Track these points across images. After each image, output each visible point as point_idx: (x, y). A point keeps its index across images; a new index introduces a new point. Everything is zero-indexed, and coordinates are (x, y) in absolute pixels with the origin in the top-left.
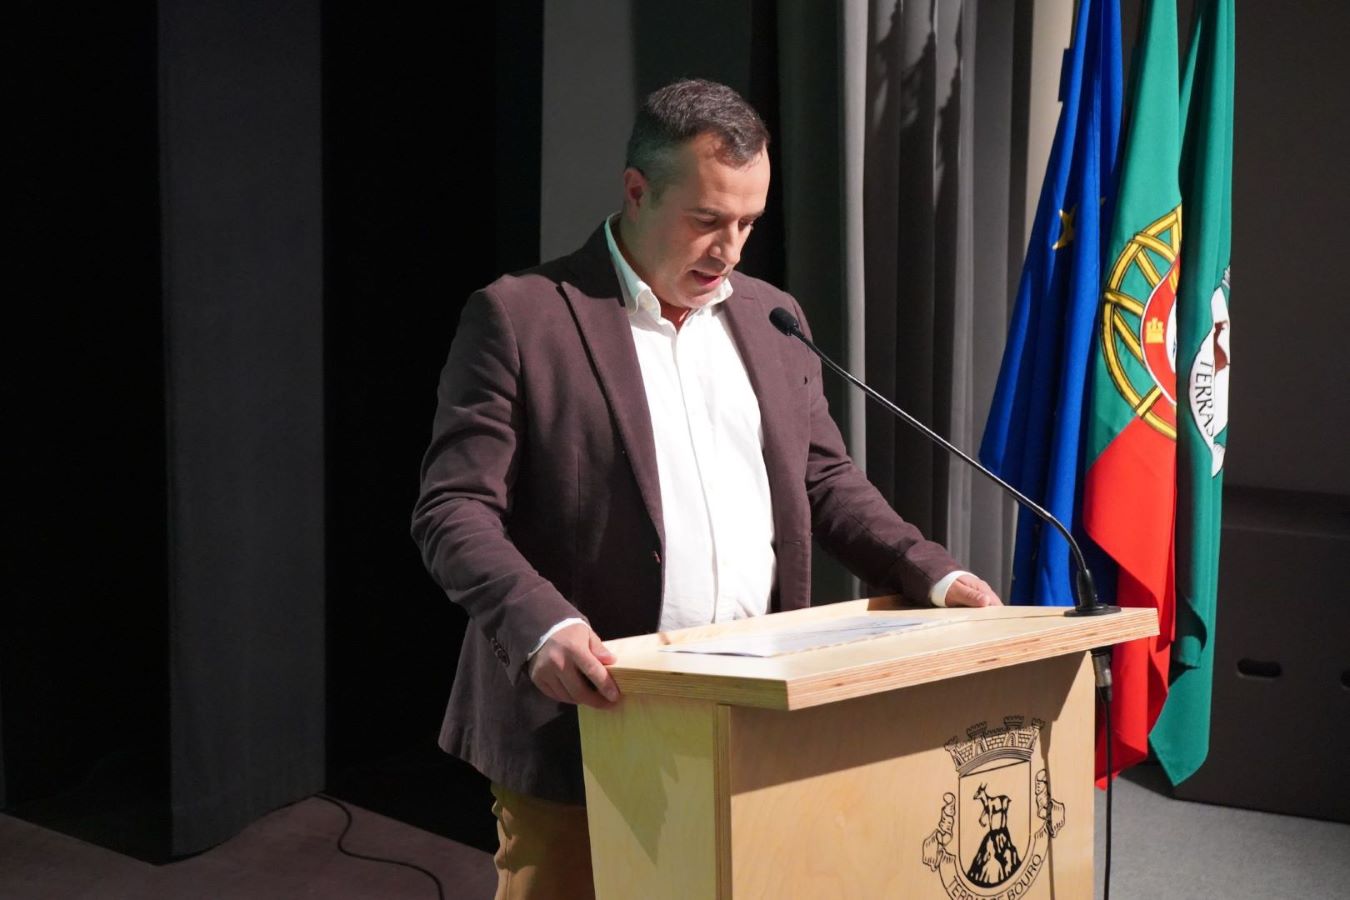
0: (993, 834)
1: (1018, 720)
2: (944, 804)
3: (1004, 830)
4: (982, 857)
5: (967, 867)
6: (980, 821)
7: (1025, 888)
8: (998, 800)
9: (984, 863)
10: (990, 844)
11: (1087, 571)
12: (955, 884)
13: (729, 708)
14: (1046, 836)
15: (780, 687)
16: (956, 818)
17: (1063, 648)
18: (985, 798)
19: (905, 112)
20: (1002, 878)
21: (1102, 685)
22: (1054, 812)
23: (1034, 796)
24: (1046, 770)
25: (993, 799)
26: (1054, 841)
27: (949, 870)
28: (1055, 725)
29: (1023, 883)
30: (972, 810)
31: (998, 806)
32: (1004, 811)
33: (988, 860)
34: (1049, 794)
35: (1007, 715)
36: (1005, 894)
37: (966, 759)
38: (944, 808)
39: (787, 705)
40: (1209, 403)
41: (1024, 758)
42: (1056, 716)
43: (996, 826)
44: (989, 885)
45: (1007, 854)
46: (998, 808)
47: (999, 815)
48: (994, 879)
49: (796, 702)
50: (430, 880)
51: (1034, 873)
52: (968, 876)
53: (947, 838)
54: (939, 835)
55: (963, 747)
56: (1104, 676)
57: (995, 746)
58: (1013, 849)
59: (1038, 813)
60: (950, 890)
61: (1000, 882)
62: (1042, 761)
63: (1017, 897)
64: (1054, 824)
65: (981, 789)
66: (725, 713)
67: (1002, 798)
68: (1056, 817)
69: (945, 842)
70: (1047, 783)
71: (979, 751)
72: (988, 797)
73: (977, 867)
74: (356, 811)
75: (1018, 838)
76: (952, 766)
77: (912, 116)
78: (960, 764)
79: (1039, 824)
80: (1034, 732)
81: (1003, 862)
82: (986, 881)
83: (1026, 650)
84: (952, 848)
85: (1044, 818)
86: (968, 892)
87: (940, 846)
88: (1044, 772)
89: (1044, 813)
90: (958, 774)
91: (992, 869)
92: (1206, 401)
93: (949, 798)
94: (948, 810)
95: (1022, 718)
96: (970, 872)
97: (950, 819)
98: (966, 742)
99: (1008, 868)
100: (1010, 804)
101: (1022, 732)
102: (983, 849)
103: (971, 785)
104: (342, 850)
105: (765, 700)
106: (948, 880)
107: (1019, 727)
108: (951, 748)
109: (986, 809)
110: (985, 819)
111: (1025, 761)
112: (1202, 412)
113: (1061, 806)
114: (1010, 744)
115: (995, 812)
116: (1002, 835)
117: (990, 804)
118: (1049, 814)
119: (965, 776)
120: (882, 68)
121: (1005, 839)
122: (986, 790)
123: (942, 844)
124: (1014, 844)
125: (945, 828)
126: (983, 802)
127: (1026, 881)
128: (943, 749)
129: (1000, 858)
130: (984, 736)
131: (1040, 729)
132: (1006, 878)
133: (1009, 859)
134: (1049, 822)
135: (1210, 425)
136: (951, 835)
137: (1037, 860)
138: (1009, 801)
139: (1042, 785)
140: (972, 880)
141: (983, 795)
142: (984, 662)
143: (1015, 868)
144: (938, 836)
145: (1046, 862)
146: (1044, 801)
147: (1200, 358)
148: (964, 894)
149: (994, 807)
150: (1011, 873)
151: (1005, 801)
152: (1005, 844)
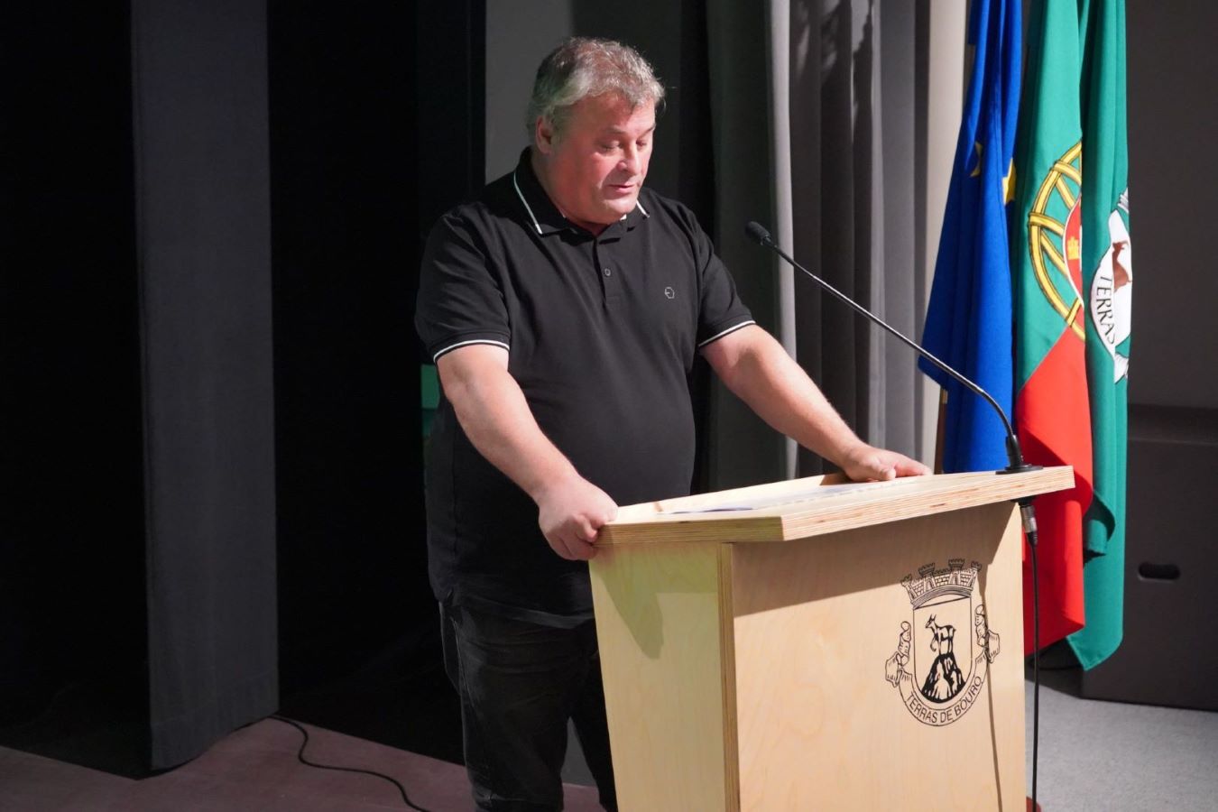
0: (941, 658)
1: (960, 563)
2: (902, 631)
3: (951, 655)
4: (934, 677)
5: (922, 684)
6: (931, 646)
7: (969, 704)
8: (945, 629)
9: (935, 682)
10: (940, 666)
11: (1014, 437)
12: (912, 698)
13: (731, 545)
14: (985, 661)
15: (776, 522)
16: (912, 642)
17: (997, 497)
18: (934, 627)
19: (824, 56)
20: (950, 695)
21: (1029, 531)
22: (990, 641)
23: (974, 627)
24: (984, 605)
25: (941, 628)
26: (991, 665)
27: (907, 687)
28: (990, 567)
29: (966, 700)
30: (924, 637)
31: (944, 635)
32: (950, 639)
33: (938, 679)
34: (986, 626)
35: (951, 558)
36: (953, 708)
37: (919, 594)
38: (902, 634)
39: (782, 537)
40: (1109, 314)
41: (965, 594)
42: (990, 560)
43: (944, 651)
44: (939, 701)
45: (954, 675)
46: (945, 635)
47: (947, 641)
48: (943, 697)
49: (790, 534)
50: (393, 784)
51: (976, 692)
52: (923, 692)
53: (904, 660)
54: (899, 657)
55: (915, 584)
56: (1029, 523)
57: (942, 584)
58: (958, 672)
59: (978, 642)
60: (908, 703)
61: (949, 699)
62: (980, 598)
63: (963, 712)
64: (991, 651)
65: (931, 620)
66: (727, 551)
67: (949, 627)
68: (993, 645)
69: (903, 663)
70: (984, 616)
71: (929, 588)
72: (937, 627)
73: (930, 685)
74: (309, 728)
75: (963, 662)
76: (907, 598)
77: (831, 59)
78: (913, 598)
79: (979, 651)
80: (973, 573)
81: (951, 682)
82: (937, 697)
83: (968, 497)
84: (909, 668)
85: (982, 646)
86: (923, 706)
87: (900, 667)
88: (981, 608)
89: (982, 641)
90: (912, 606)
91: (942, 687)
92: (1106, 312)
93: (906, 626)
94: (905, 636)
95: (963, 561)
96: (924, 689)
97: (907, 644)
98: (918, 579)
99: (955, 687)
100: (956, 633)
101: (963, 572)
102: (934, 670)
103: (923, 615)
104: (304, 762)
105: (764, 535)
106: (907, 695)
107: (961, 568)
108: (907, 584)
109: (936, 636)
110: (936, 645)
111: (967, 597)
112: (1103, 321)
113: (996, 636)
114: (954, 582)
115: (943, 639)
116: (949, 659)
117: (939, 632)
118: (987, 643)
119: (918, 608)
120: (804, 15)
121: (952, 662)
122: (936, 621)
123: (901, 665)
124: (959, 667)
125: (903, 651)
126: (933, 630)
127: (969, 699)
128: (900, 585)
129: (947, 677)
130: (933, 575)
131: (978, 571)
132: (953, 696)
133: (955, 679)
134: (987, 649)
135: (1111, 334)
136: (908, 657)
137: (978, 682)
138: (954, 630)
139: (981, 618)
140: (925, 695)
141: (933, 625)
142: (935, 506)
143: (960, 687)
144: (897, 657)
145: (986, 684)
146: (983, 632)
147: (1100, 273)
148: (919, 707)
149: (942, 634)
150: (957, 692)
151: (951, 630)
152: (952, 667)
